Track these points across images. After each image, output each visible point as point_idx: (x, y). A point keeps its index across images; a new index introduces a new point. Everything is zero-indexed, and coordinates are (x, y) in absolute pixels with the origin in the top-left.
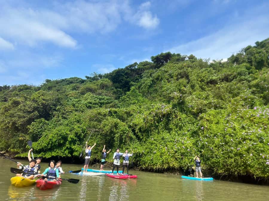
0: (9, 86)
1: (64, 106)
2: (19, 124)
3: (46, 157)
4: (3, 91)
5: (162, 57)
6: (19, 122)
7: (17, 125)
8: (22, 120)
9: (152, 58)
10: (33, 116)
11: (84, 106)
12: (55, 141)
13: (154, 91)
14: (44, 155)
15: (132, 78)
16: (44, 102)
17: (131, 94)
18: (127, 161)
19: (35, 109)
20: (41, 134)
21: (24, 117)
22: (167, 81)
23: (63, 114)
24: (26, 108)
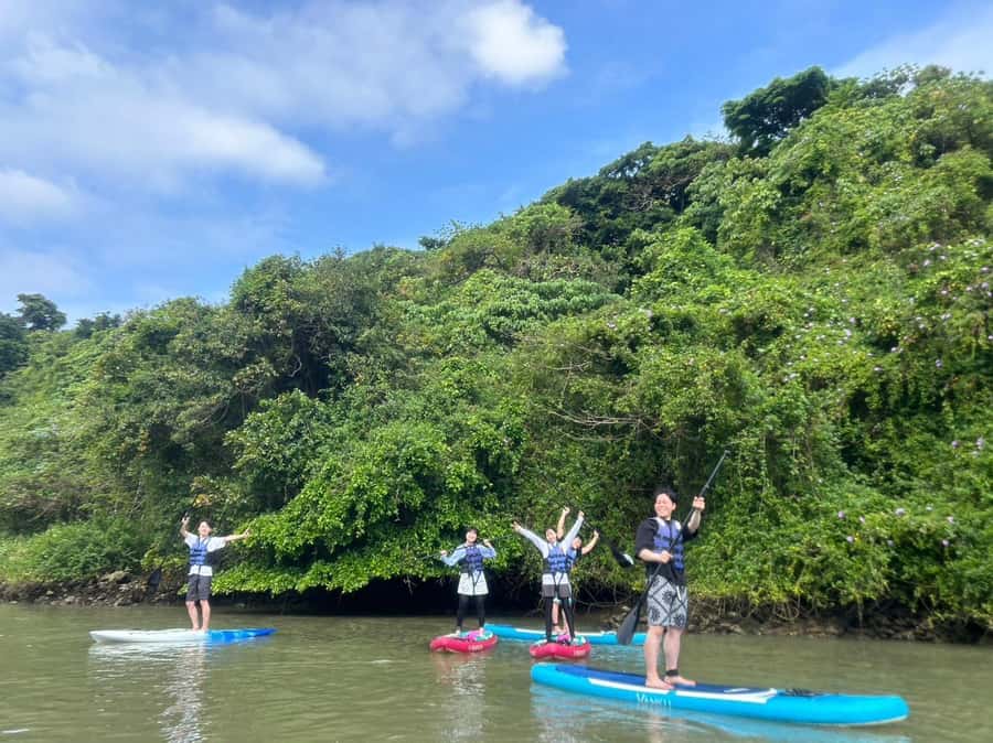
0: (117, 317)
1: (391, 329)
2: (188, 425)
3: (340, 589)
4: (97, 337)
5: (778, 95)
6: (187, 420)
7: (175, 437)
8: (197, 405)
9: (728, 112)
10: (252, 384)
11: (475, 331)
12: (386, 498)
13: (797, 233)
14: (330, 578)
15: (635, 216)
16: (297, 305)
17: (683, 260)
18: (558, 575)
19: (258, 347)
20: (299, 471)
21: (207, 392)
22: (861, 179)
23: (395, 365)
24: (210, 345)
